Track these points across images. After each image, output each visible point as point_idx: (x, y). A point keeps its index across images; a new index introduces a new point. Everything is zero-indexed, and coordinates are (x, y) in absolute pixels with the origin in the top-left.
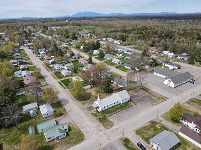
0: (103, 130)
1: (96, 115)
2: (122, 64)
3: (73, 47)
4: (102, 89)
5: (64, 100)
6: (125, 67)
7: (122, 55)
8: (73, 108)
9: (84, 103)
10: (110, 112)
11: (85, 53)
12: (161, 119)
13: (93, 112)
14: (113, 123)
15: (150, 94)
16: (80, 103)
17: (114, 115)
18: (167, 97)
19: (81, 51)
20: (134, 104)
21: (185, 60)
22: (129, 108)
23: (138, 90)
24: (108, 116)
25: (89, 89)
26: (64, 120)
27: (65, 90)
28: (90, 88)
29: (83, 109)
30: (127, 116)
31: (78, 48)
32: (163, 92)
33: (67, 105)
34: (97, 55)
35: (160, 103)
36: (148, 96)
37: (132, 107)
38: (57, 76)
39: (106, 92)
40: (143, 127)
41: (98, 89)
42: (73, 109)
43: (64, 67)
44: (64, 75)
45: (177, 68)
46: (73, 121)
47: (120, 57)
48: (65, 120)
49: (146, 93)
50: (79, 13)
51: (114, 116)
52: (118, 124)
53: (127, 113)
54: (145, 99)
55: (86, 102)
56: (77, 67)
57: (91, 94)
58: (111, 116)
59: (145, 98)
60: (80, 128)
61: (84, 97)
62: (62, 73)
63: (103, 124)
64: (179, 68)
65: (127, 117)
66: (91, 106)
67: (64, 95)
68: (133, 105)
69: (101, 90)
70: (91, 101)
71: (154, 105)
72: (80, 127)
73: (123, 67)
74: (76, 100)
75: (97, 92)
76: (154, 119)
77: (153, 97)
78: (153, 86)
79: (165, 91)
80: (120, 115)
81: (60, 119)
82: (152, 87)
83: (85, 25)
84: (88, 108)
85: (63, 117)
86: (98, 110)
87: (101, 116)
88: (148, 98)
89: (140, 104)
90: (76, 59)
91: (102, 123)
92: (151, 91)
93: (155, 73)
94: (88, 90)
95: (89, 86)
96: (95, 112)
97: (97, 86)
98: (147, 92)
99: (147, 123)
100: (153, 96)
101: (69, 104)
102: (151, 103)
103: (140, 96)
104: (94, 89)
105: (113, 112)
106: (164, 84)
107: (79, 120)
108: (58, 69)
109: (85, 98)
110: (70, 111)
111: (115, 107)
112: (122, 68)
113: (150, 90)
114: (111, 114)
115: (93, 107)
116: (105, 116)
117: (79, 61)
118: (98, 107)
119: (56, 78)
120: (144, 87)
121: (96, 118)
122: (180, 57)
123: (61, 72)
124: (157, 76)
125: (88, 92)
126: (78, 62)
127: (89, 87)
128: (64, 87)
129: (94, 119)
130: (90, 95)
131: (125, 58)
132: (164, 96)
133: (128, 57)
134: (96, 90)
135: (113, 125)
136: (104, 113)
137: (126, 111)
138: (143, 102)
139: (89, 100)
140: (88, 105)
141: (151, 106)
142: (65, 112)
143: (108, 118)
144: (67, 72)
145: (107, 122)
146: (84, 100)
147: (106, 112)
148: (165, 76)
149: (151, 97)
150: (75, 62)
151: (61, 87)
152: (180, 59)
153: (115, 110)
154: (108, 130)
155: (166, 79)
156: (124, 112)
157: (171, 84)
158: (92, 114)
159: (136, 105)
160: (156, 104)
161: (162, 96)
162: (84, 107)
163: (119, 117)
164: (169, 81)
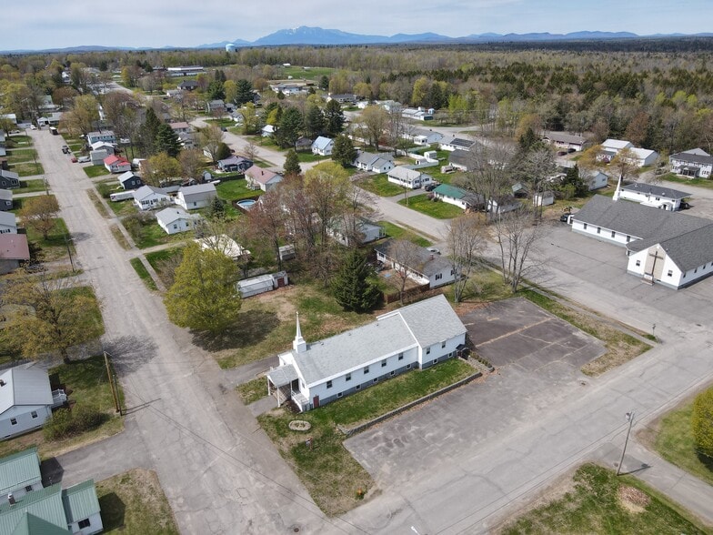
0: (308, 527)
1: (277, 428)
2: (431, 188)
3: (235, 132)
4: (328, 295)
5: (134, 344)
6: (445, 199)
7: (431, 156)
8: (169, 386)
9: (230, 358)
10: (356, 413)
11: (279, 150)
12: (640, 452)
13: (270, 412)
14: (368, 476)
15: (565, 317)
16: (210, 359)
17: (379, 431)
18: (650, 332)
19: (262, 145)
20: (487, 369)
21: (701, 175)
22: (462, 387)
23: (506, 296)
24: (348, 437)
25: (267, 292)
26: (102, 453)
27: (153, 294)
28: (274, 288)
29: (217, 392)
30: (451, 435)
31: (253, 132)
32: (626, 309)
34: (326, 157)
35: (619, 364)
36: (557, 329)
37: (476, 386)
38: (134, 235)
39: (348, 309)
40: (539, 503)
41: (310, 292)
42: (165, 395)
43: (177, 201)
44: (167, 230)
45: (675, 205)
46: (148, 464)
47: (421, 165)
48: (103, 458)
49: (542, 315)
50: (282, 33)
51: (380, 433)
52: (397, 482)
53: (448, 416)
54: (542, 345)
55: (244, 355)
56: (235, 198)
57: (273, 314)
58: (360, 435)
59: (539, 335)
60: (175, 507)
61: (235, 328)
62: (160, 222)
63: (312, 485)
64: (683, 206)
65: (451, 441)
67: (143, 319)
68: (480, 375)
69: (325, 299)
70: (270, 351)
71: (591, 374)
72: (181, 500)
73: (436, 200)
74: (193, 347)
75: (306, 305)
76: (601, 453)
77: (580, 334)
78: (575, 279)
79: (637, 304)
80: (414, 428)
81: (79, 450)
82: (571, 285)
83: (295, 64)
84: (244, 389)
85: (99, 439)
86: (293, 398)
87: (309, 431)
88: (559, 337)
89: (517, 368)
90: (236, 169)
91: (307, 473)
92: (566, 305)
93: (577, 226)
94: (263, 299)
95: (269, 279)
96: (276, 408)
97: (309, 281)
98: (549, 308)
99: (562, 478)
100: (581, 327)
101: (152, 365)
102: (575, 361)
103: (513, 328)
104: (292, 292)
105: (374, 411)
106: (627, 271)
107: (186, 454)
108: (146, 206)
109: (239, 336)
110: (146, 405)
111: (386, 383)
112: (430, 205)
113: (561, 298)
114: (364, 422)
116: (329, 434)
117: (247, 178)
118: (295, 385)
119: (129, 245)
120: (534, 285)
121: (276, 445)
122: (679, 165)
123: (155, 221)
124: (590, 238)
125: (261, 305)
126: (240, 182)
127: (270, 284)
128: (154, 284)
129: (269, 449)
130: (268, 322)
131: (443, 169)
132: (635, 330)
133: (455, 166)
134: (302, 295)
135: (370, 492)
136: (323, 418)
137: (443, 406)
138: (530, 356)
139: (258, 346)
140: (248, 373)
141: (575, 379)
142: (118, 411)
143: (344, 443)
144: (179, 219)
145: (336, 470)
146: (232, 348)
147: (337, 410)
148: (629, 237)
149: (570, 333)
150: (230, 182)
151: (140, 281)
152: (681, 173)
153: (385, 401)
154: (335, 523)
155: (636, 248)
156: (434, 411)
157: (665, 272)
158: (260, 419)
159: (496, 372)
160: (602, 366)
161: (627, 327)
162: (228, 380)
163: (406, 442)
164: (656, 257)
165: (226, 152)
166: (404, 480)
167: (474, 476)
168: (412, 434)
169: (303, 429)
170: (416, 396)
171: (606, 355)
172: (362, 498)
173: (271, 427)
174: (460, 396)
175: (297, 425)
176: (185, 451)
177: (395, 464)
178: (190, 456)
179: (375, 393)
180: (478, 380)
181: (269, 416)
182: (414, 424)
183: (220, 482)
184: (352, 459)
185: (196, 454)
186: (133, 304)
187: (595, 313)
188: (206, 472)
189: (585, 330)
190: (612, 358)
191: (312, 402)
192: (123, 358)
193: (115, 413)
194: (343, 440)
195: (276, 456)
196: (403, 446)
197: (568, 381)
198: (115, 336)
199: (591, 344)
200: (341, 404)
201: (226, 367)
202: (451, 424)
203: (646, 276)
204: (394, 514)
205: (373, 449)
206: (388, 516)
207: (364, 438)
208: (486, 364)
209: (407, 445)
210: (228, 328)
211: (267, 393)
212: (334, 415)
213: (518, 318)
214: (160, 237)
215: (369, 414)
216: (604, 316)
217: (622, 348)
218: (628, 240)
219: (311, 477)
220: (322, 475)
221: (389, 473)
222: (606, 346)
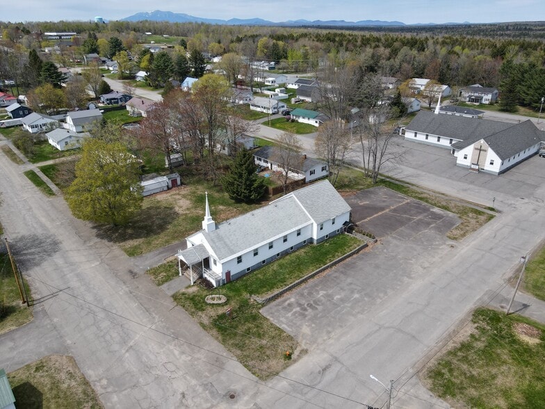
0: (244, 392)
1: (195, 303)
2: (287, 113)
4: (218, 192)
5: (36, 242)
6: (301, 120)
7: (281, 92)
8: (78, 275)
9: (136, 247)
10: (267, 284)
11: (152, 90)
13: (184, 290)
14: (290, 338)
15: (421, 199)
16: (116, 250)
17: (291, 298)
18: (491, 205)
19: (137, 86)
20: (372, 240)
21: (484, 102)
22: (355, 256)
23: (369, 186)
24: (263, 305)
25: (162, 191)
26: (11, 344)
27: (51, 199)
28: (169, 189)
29: (128, 277)
30: (356, 296)
32: (465, 190)
33: (45, 265)
35: (474, 230)
36: (417, 208)
37: (366, 254)
38: (26, 152)
39: (239, 201)
41: (201, 190)
42: (74, 283)
43: (66, 125)
44: (59, 147)
46: (64, 350)
47: (274, 98)
48: (12, 349)
49: (402, 198)
50: (141, 15)
51: (293, 300)
52: (320, 340)
53: (349, 280)
54: (409, 219)
55: (149, 243)
57: (171, 209)
58: (274, 303)
59: (405, 213)
60: (99, 390)
61: (137, 222)
62: (51, 141)
63: (239, 352)
65: (357, 301)
66: (171, 258)
67: (43, 220)
68: (367, 246)
69: (216, 194)
70: (174, 238)
71: (455, 239)
72: (104, 382)
73: (293, 121)
74: (97, 240)
75: (200, 199)
77: (436, 210)
78: (419, 172)
79: (471, 186)
80: (322, 293)
82: (417, 176)
83: (155, 33)
84: (154, 272)
85: (6, 330)
86: (205, 275)
87: (226, 304)
88: (421, 213)
89: (395, 238)
90: (117, 102)
91: (231, 342)
92: (419, 190)
94: (159, 197)
95: (163, 180)
96: (190, 286)
97: (199, 182)
98: (405, 193)
100: (435, 205)
101: (57, 259)
102: (438, 229)
103: (382, 209)
104: (185, 190)
105: (283, 281)
106: (455, 164)
107: (103, 336)
108: (35, 130)
109: (141, 228)
110: (54, 295)
111: (288, 257)
112: (288, 125)
113: (413, 185)
114: (276, 292)
115: (183, 264)
116: (244, 305)
117: (128, 108)
118: (206, 262)
119: (21, 160)
120: (388, 177)
121: (196, 319)
122: (467, 95)
123: (46, 141)
124: (420, 143)
125: (158, 202)
126: (122, 112)
127: (165, 185)
128: (50, 190)
129: (189, 323)
130: (168, 215)
131: (293, 101)
132: (478, 205)
133: (302, 98)
134: (195, 193)
135: (296, 353)
136: (237, 291)
137: (342, 272)
138: (403, 228)
139: (162, 235)
140: (156, 259)
141: (445, 244)
142: (24, 302)
143: (260, 311)
144: (70, 137)
145: (260, 336)
146: (136, 238)
147: (248, 283)
148: (451, 140)
149: (428, 210)
150: (113, 112)
151: (36, 189)
152: (469, 101)
153: (291, 272)
154: (270, 385)
155: (460, 147)
156: (335, 277)
157: (488, 162)
158: (175, 297)
159: (379, 242)
160: (462, 232)
161: (471, 203)
162: (137, 266)
163: (318, 305)
164: (480, 150)
165: (106, 89)
166: (325, 338)
167: (388, 328)
168: (322, 298)
169: (220, 302)
170: (318, 266)
171: (462, 224)
172: (291, 358)
173: (187, 303)
174: (354, 263)
175: (213, 299)
176: (102, 334)
177: (313, 325)
178: (108, 337)
179: (281, 266)
180: (366, 250)
181: (183, 294)
182: (322, 289)
183: (144, 359)
184: (272, 324)
185: (115, 335)
186: (31, 208)
187: (443, 194)
188: (127, 351)
189: (439, 207)
190: (467, 226)
191: (224, 278)
192: (25, 254)
193: (21, 305)
194: (260, 308)
195: (197, 329)
196: (317, 309)
197: (440, 245)
198: (14, 236)
199: (447, 216)
200: (252, 278)
201: (133, 255)
202: (353, 286)
203: (473, 166)
204: (324, 370)
205: (290, 315)
206: (319, 372)
207: (279, 305)
208: (370, 236)
209: (320, 308)
210: (131, 222)
211: (178, 273)
212: (246, 288)
213: (384, 201)
214: (52, 153)
215: (279, 284)
216: (450, 196)
217: (472, 218)
218: (451, 143)
219: (236, 345)
220: (247, 342)
221: (310, 333)
222: (460, 217)
